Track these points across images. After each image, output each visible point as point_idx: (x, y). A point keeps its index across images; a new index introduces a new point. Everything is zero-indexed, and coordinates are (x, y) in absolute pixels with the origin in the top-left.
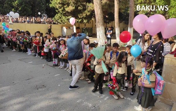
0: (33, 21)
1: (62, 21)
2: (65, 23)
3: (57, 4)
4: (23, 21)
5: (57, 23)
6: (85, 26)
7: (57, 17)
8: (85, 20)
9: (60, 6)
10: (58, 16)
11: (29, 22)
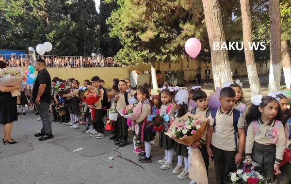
0: (80, 63)
1: (130, 60)
2: (136, 64)
3: (123, 31)
4: (63, 64)
5: (120, 65)
6: (170, 67)
7: (121, 53)
8: (173, 55)
9: (128, 34)
10: (123, 53)
11: (73, 65)
